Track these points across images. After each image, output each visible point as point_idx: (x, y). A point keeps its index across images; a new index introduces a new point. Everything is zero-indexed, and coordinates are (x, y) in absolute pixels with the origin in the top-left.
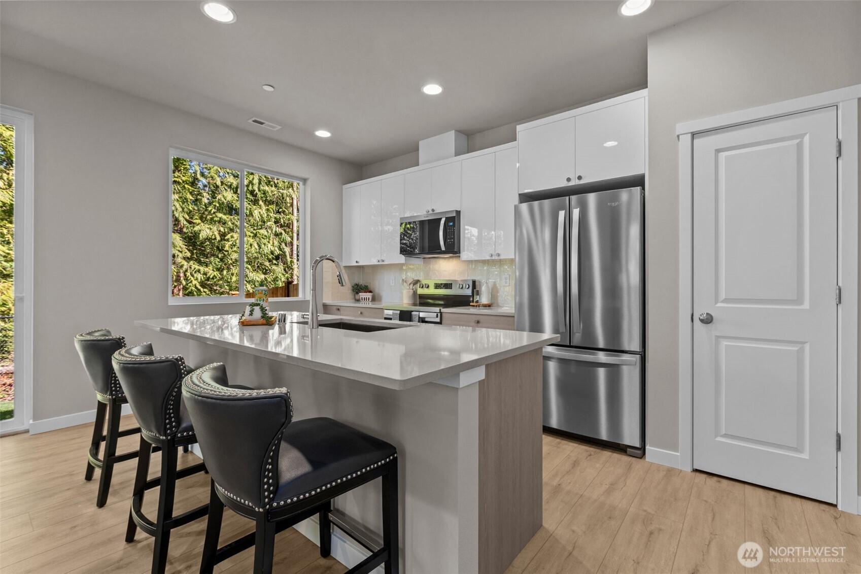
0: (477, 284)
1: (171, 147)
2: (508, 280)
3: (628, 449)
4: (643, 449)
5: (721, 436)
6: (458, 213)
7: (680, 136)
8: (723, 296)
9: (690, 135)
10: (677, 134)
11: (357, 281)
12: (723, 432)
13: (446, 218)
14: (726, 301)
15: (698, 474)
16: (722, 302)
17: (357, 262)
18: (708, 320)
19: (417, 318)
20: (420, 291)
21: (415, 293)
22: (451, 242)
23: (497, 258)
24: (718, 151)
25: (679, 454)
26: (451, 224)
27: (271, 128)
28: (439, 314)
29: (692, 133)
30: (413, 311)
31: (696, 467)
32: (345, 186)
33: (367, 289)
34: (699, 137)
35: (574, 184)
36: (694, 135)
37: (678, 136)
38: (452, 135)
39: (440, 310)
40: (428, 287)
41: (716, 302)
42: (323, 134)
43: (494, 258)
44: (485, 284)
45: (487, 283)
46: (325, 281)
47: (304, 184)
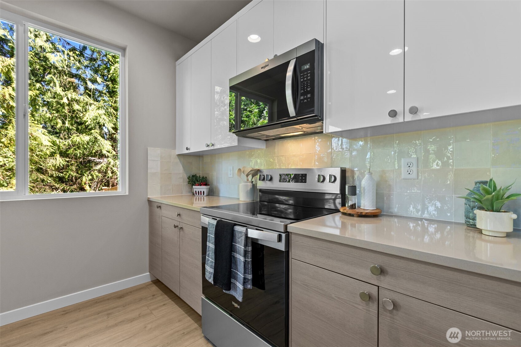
0: (348, 174)
2: (414, 169)
11: (194, 171)
13: (298, 59)
17: (187, 149)
19: (243, 238)
20: (261, 185)
21: (254, 186)
22: (307, 99)
23: (409, 118)
26: (307, 67)
28: (284, 235)
30: (235, 225)
32: (178, 62)
33: (204, 182)
39: (286, 227)
40: (271, 179)
43: (400, 119)
44: (367, 176)
45: (370, 173)
46: (149, 171)
47: (124, 55)
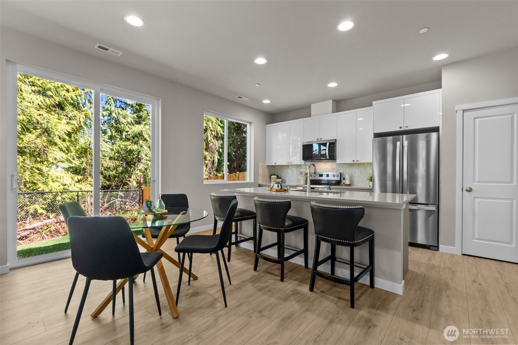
0: (342, 174)
1: (204, 110)
2: (359, 173)
3: (431, 247)
4: (438, 247)
5: (475, 239)
6: (336, 140)
7: (458, 111)
8: (477, 180)
9: (462, 111)
10: (456, 110)
12: (476, 237)
13: (330, 143)
14: (478, 182)
15: (464, 256)
16: (477, 182)
17: (275, 163)
18: (470, 190)
21: (307, 178)
22: (332, 154)
23: (357, 162)
24: (475, 118)
25: (456, 248)
26: (332, 145)
27: (244, 100)
29: (463, 110)
31: (463, 253)
32: (267, 125)
34: (466, 112)
35: (403, 129)
36: (464, 111)
37: (456, 111)
38: (330, 102)
39: (330, 187)
41: (474, 182)
42: (266, 102)
43: (355, 162)
44: (347, 175)
45: (348, 174)
46: (259, 173)
47: (250, 125)
